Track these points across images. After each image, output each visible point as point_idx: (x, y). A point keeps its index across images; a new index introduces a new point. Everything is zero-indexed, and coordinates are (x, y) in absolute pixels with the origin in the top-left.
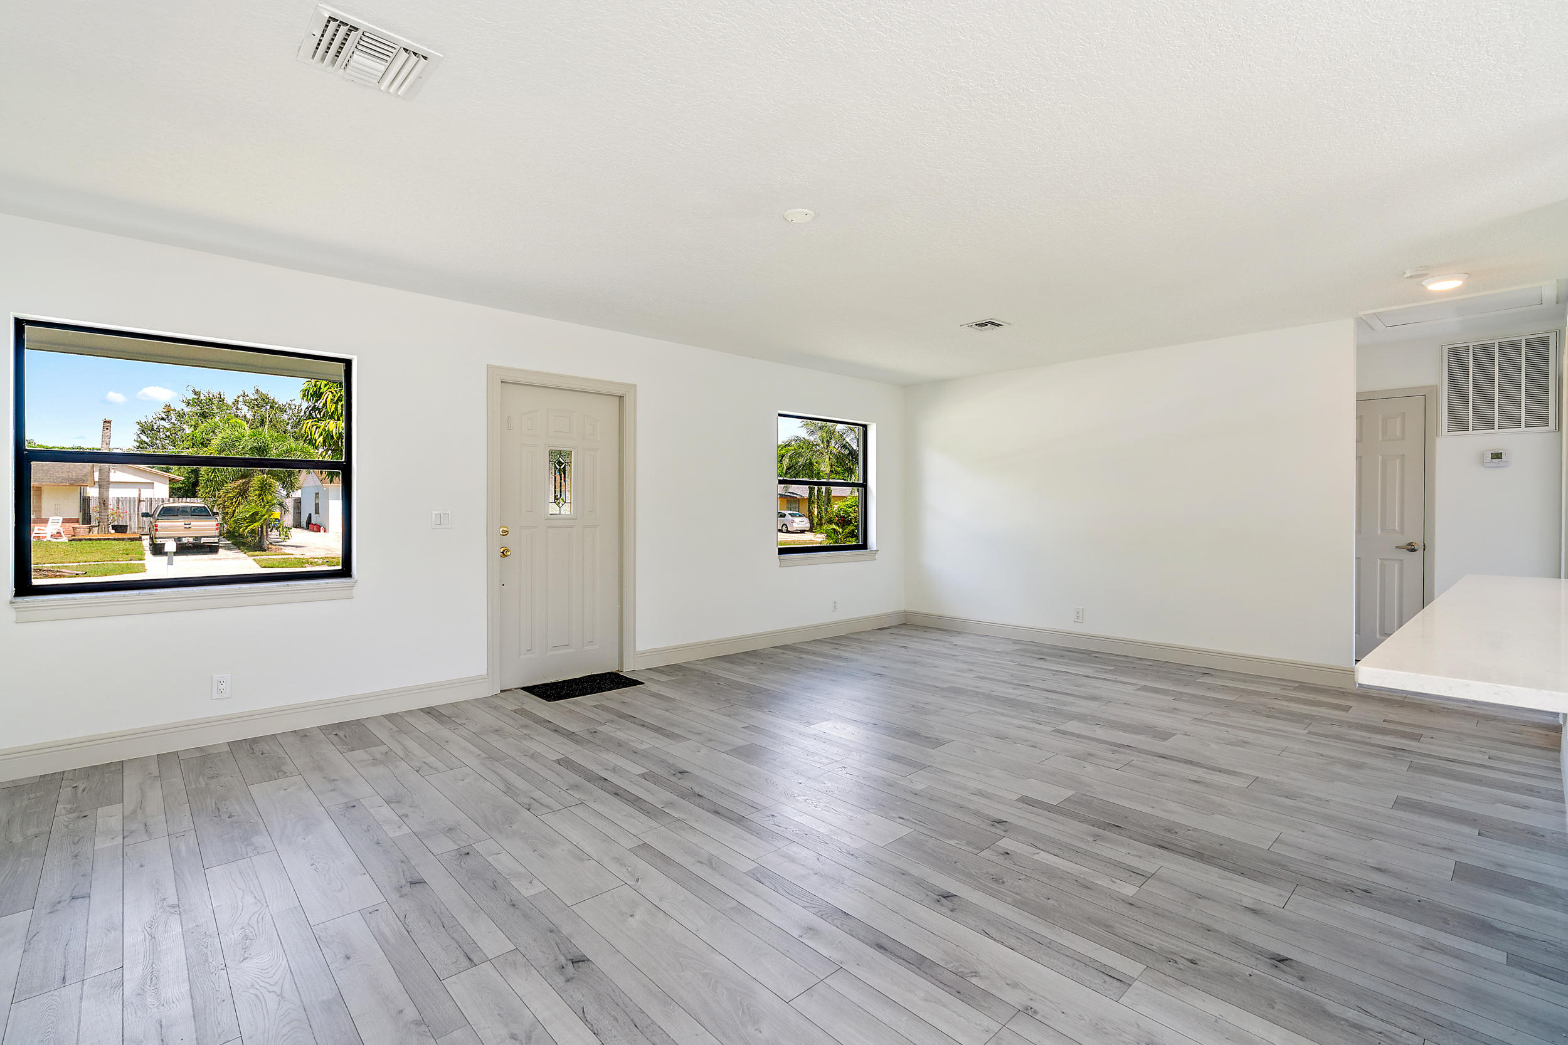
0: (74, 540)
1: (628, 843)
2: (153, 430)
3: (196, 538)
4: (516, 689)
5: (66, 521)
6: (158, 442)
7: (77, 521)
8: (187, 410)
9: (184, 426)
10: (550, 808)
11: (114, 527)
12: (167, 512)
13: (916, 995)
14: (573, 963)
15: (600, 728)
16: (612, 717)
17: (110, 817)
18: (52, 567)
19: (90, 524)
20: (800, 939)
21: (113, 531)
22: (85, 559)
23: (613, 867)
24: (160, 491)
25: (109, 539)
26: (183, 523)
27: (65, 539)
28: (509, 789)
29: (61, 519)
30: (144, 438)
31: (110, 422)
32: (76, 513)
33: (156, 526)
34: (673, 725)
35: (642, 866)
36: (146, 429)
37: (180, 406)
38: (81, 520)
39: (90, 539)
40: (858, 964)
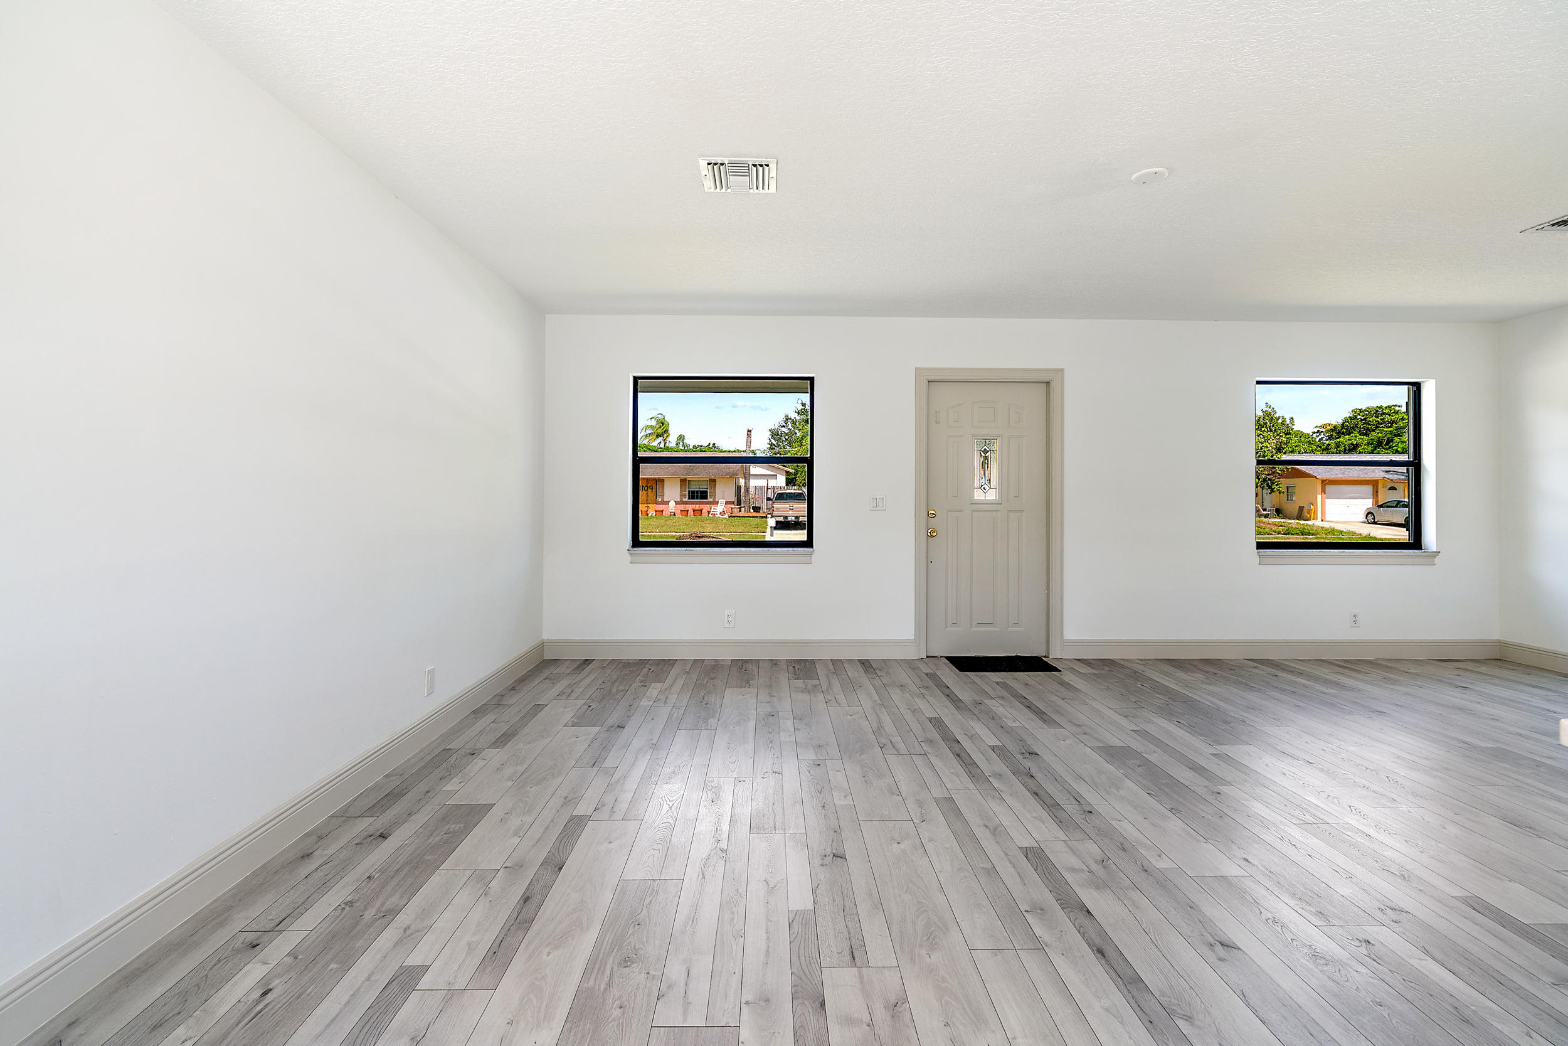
0: (731, 516)
1: (937, 793)
2: (778, 435)
3: (797, 517)
4: (941, 657)
5: (727, 503)
6: (781, 444)
7: (733, 503)
8: (798, 418)
9: (796, 431)
10: (898, 752)
11: (754, 508)
12: (781, 497)
13: (1100, 1002)
14: (834, 856)
15: (988, 702)
16: (1005, 694)
17: (654, 690)
18: (717, 535)
19: (740, 505)
20: (1024, 913)
21: (752, 511)
22: (734, 530)
23: (912, 806)
24: (781, 481)
25: (749, 517)
26: (788, 506)
27: (726, 516)
28: (879, 730)
29: (724, 501)
30: (773, 441)
31: (750, 431)
32: (733, 498)
33: (773, 507)
34: (1057, 712)
35: (936, 813)
36: (775, 434)
37: (793, 415)
38: (736, 503)
39: (739, 516)
40: (1063, 954)
